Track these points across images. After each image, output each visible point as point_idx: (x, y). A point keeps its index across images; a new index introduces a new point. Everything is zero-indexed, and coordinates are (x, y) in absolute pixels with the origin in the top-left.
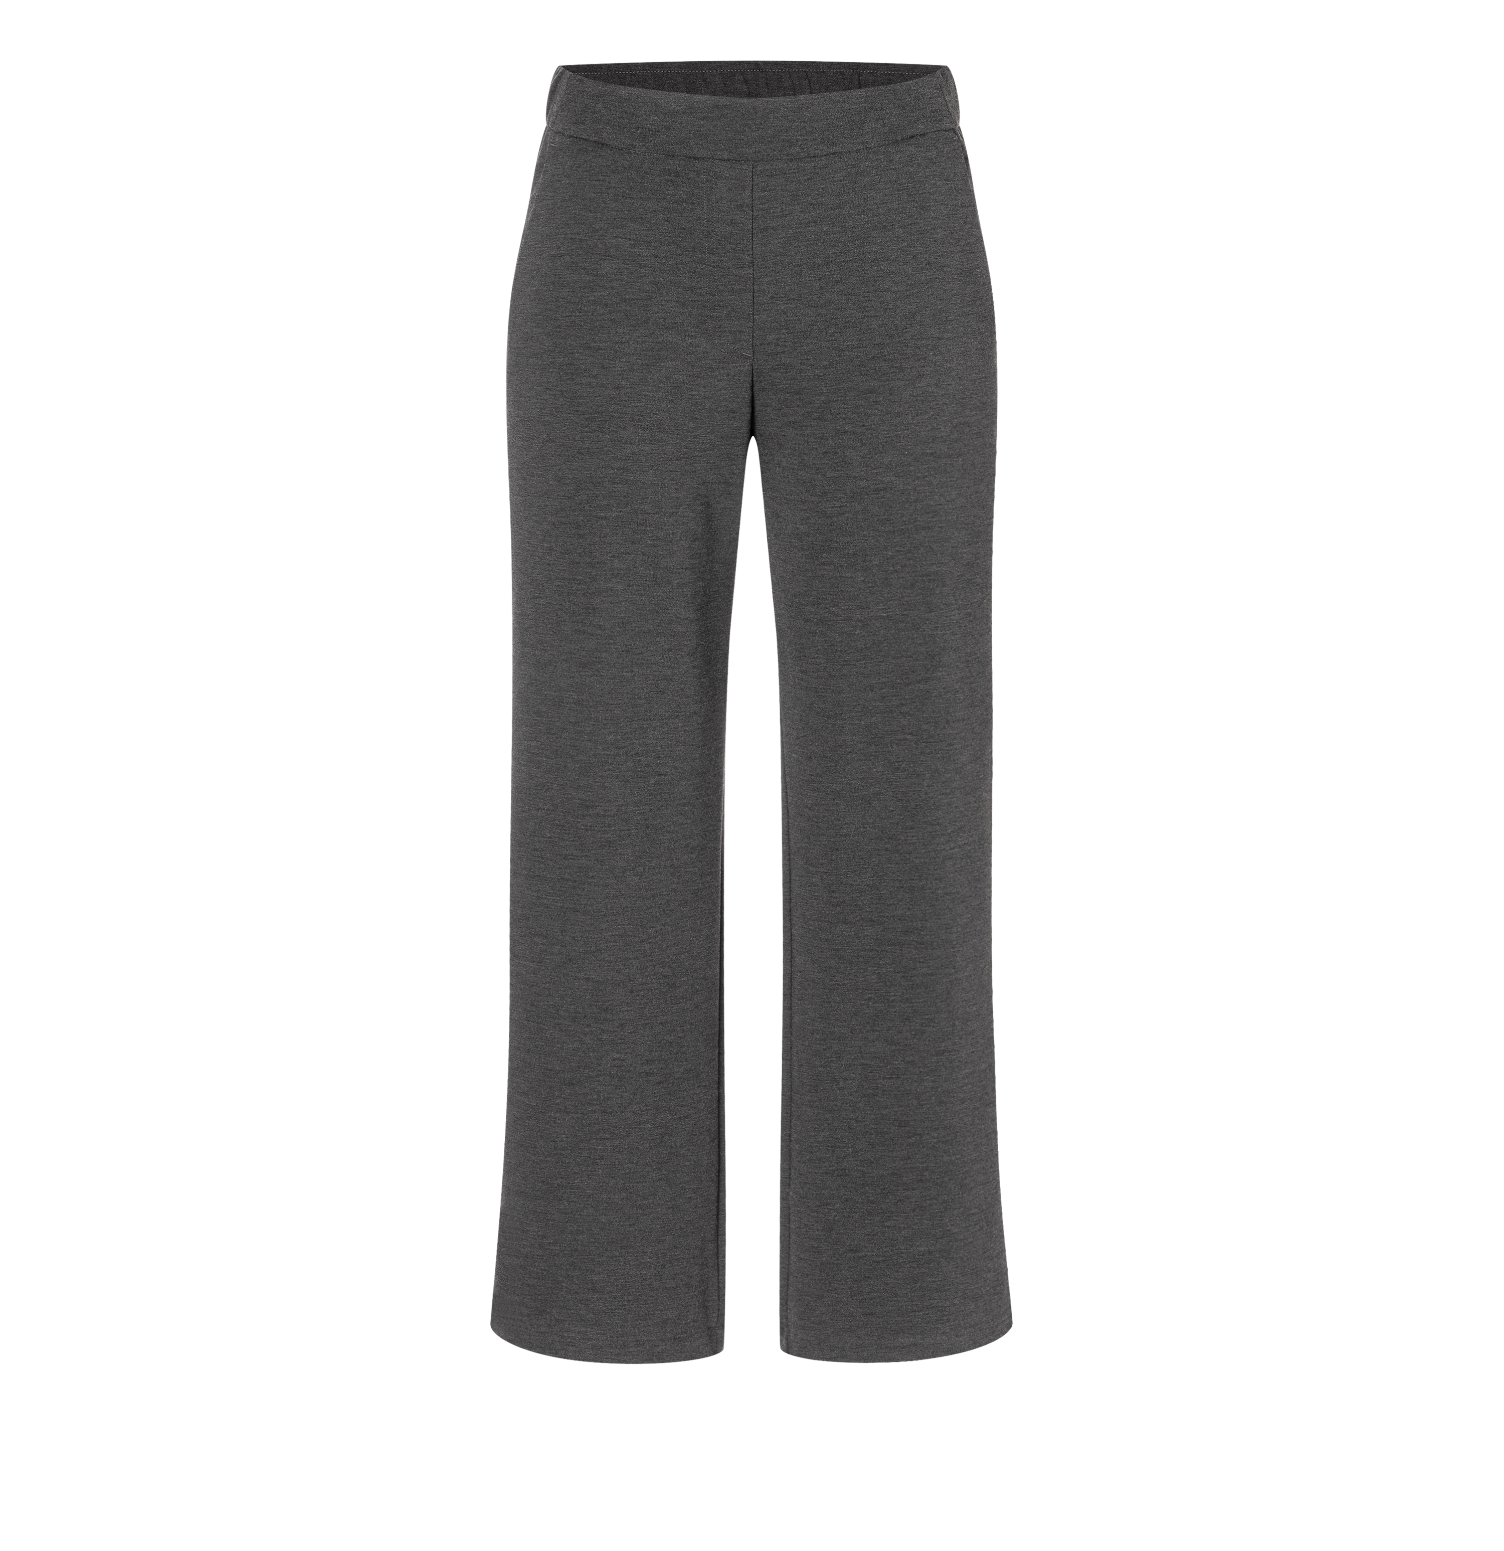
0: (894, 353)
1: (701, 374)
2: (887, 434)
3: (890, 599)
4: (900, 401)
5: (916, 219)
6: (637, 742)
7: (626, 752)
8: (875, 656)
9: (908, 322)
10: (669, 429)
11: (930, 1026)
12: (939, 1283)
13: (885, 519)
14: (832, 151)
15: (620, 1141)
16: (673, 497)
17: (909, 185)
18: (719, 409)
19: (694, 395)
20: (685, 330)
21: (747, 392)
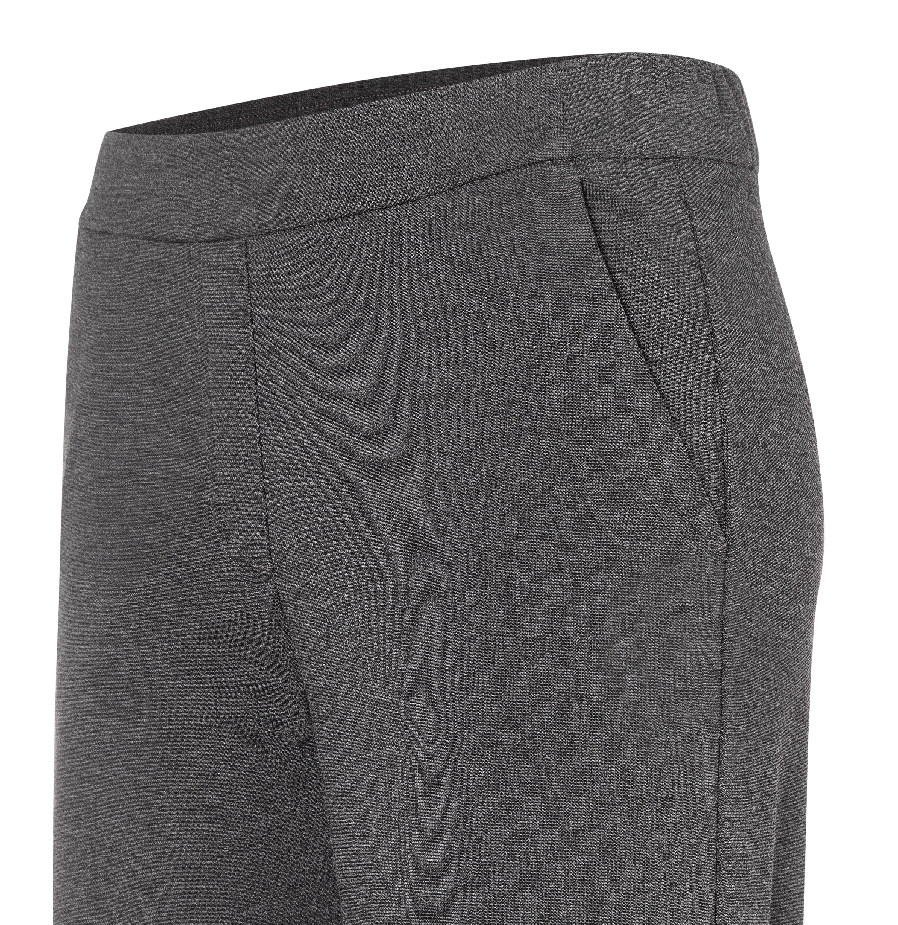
0: (441, 562)
1: (196, 598)
5: (485, 324)
9: (468, 507)
10: (143, 690)
16: (153, 806)
17: (474, 263)
18: (228, 658)
19: (180, 634)
20: (174, 527)
21: (273, 634)
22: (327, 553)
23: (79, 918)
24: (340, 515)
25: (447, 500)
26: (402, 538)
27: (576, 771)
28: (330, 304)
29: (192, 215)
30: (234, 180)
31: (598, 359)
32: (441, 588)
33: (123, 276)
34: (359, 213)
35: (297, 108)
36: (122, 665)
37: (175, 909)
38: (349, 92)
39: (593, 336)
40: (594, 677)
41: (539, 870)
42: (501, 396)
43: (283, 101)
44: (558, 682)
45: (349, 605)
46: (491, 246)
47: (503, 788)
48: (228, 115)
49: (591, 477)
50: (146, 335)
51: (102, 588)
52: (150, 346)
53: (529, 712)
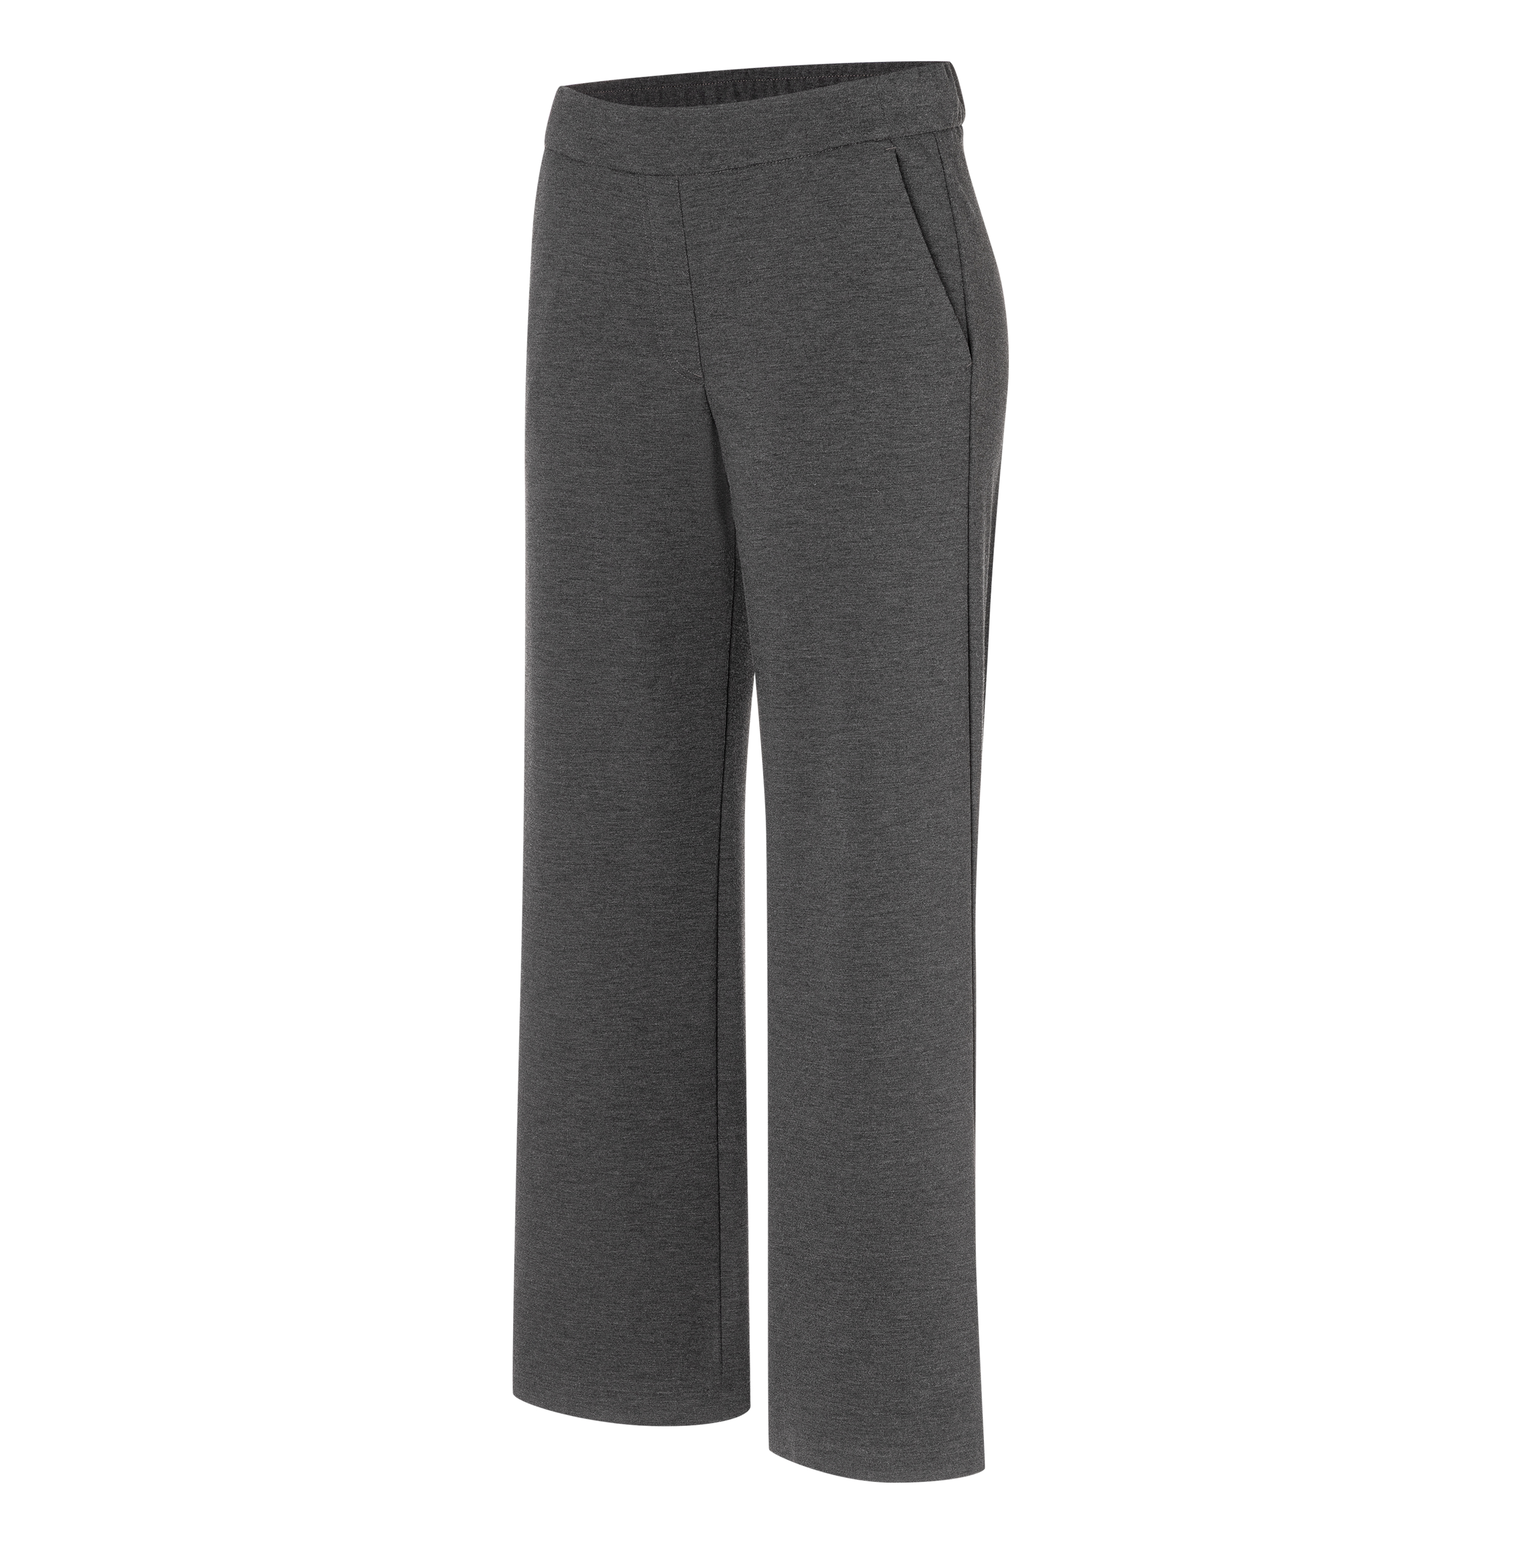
0: (811, 377)
1: (652, 394)
2: (797, 464)
3: (812, 640)
4: (812, 429)
5: (837, 232)
6: (593, 774)
7: (579, 783)
8: (803, 701)
9: (828, 344)
10: (617, 451)
11: (848, 1106)
12: (858, 1387)
13: (800, 554)
14: (752, 162)
15: (587, 1186)
16: (620, 522)
17: (829, 196)
18: (672, 432)
19: (643, 417)
20: (636, 349)
21: (701, 416)
22: (738, 367)
23: (561, 591)
24: (747, 345)
25: (815, 339)
26: (786, 361)
27: (895, 499)
28: (738, 218)
29: (641, 158)
30: (670, 139)
31: (906, 255)
32: (811, 392)
33: (595, 191)
34: (754, 165)
35: (702, 84)
36: (603, 436)
37: (633, 585)
38: (737, 75)
39: (903, 241)
40: (904, 444)
41: (875, 557)
42: (848, 276)
43: (693, 78)
44: (884, 448)
45: (749, 400)
46: (840, 187)
47: (853, 510)
48: (655, 83)
49: (904, 327)
50: (611, 230)
51: (587, 387)
52: (614, 237)
53: (867, 466)
